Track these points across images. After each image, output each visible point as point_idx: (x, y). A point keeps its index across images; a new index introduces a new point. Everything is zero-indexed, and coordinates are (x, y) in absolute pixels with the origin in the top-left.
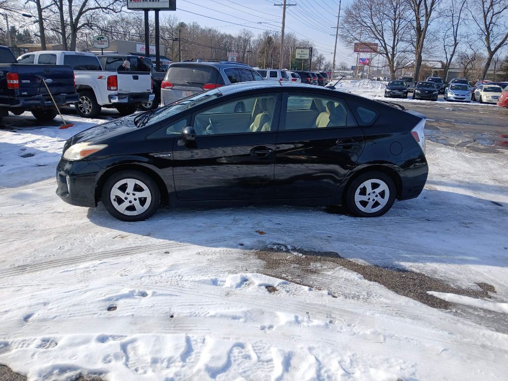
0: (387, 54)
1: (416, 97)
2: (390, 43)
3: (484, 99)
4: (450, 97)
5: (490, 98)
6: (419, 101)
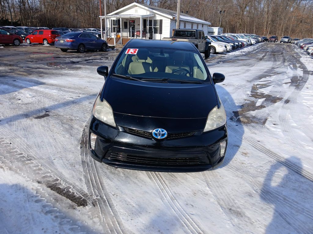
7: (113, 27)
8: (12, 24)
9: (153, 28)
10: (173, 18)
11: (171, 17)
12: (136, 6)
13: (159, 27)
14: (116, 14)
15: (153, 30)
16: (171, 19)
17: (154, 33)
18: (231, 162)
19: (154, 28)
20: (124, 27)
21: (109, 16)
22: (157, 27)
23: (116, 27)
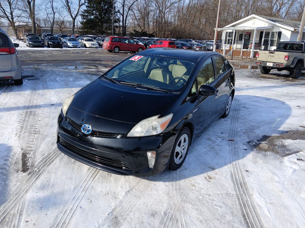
0: (8, 18)
1: (50, 46)
2: (8, 10)
3: (87, 46)
4: (69, 45)
5: (90, 45)
6: (54, 49)
7: (228, 39)
8: (148, 35)
9: (269, 40)
10: (295, 30)
11: (293, 29)
12: (255, 18)
13: (277, 39)
14: (233, 26)
15: (270, 43)
16: (292, 31)
17: (271, 46)
18: (183, 181)
19: (271, 40)
20: (238, 39)
21: (225, 28)
22: (274, 39)
23: (230, 39)
